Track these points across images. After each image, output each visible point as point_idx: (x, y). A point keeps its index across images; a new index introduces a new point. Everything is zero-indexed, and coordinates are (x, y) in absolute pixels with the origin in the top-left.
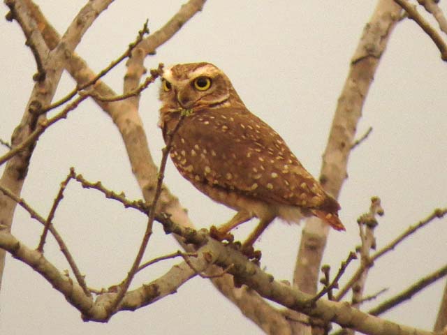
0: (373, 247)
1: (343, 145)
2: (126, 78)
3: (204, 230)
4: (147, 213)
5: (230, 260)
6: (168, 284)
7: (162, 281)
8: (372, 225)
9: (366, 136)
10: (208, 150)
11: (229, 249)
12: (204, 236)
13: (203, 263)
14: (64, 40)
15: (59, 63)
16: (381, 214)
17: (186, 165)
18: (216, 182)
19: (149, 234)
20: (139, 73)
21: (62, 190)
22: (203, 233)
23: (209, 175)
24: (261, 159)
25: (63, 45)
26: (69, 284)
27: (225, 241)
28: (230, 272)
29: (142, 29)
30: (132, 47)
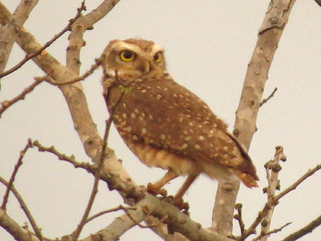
0: (278, 188)
1: (253, 103)
2: (68, 49)
3: (142, 187)
4: (94, 173)
5: (164, 211)
6: (113, 234)
7: (107, 230)
8: (276, 169)
9: (272, 95)
10: (146, 114)
11: (164, 202)
12: (142, 191)
13: (142, 215)
14: (14, 17)
15: (10, 37)
16: (284, 160)
17: (126, 126)
18: (152, 141)
19: (95, 192)
20: (79, 45)
21: (21, 157)
22: (141, 189)
23: (146, 135)
24: (191, 124)
25: (13, 21)
26: (28, 236)
27: (159, 196)
28: (165, 222)
29: (80, 6)
30: (72, 22)
